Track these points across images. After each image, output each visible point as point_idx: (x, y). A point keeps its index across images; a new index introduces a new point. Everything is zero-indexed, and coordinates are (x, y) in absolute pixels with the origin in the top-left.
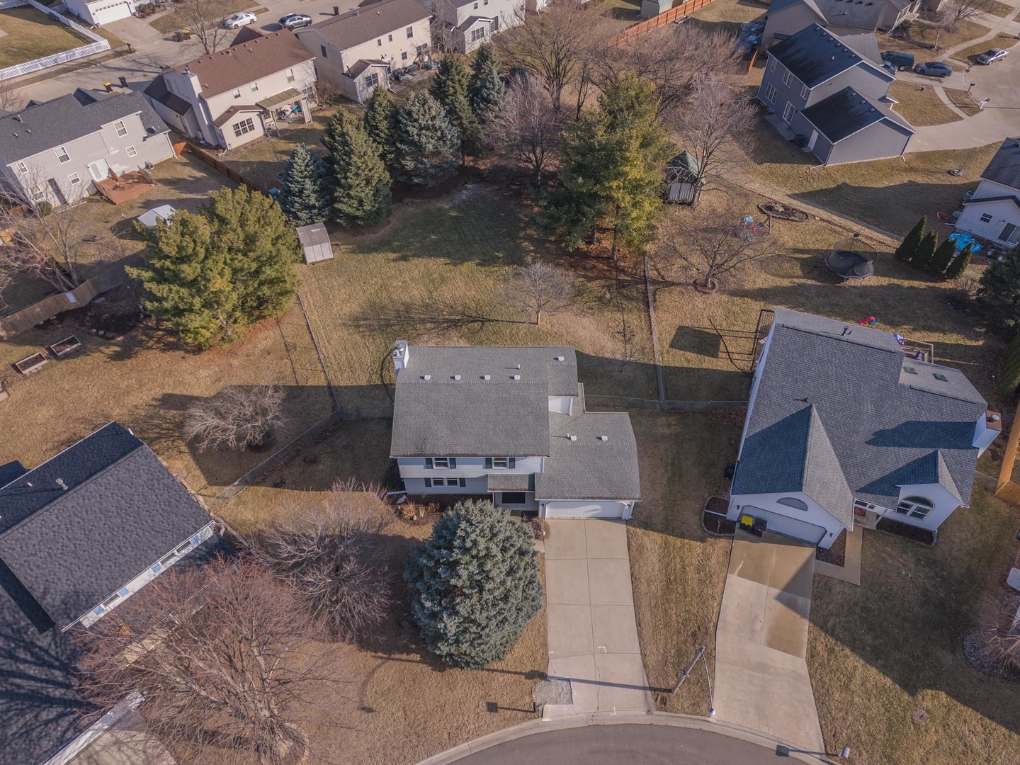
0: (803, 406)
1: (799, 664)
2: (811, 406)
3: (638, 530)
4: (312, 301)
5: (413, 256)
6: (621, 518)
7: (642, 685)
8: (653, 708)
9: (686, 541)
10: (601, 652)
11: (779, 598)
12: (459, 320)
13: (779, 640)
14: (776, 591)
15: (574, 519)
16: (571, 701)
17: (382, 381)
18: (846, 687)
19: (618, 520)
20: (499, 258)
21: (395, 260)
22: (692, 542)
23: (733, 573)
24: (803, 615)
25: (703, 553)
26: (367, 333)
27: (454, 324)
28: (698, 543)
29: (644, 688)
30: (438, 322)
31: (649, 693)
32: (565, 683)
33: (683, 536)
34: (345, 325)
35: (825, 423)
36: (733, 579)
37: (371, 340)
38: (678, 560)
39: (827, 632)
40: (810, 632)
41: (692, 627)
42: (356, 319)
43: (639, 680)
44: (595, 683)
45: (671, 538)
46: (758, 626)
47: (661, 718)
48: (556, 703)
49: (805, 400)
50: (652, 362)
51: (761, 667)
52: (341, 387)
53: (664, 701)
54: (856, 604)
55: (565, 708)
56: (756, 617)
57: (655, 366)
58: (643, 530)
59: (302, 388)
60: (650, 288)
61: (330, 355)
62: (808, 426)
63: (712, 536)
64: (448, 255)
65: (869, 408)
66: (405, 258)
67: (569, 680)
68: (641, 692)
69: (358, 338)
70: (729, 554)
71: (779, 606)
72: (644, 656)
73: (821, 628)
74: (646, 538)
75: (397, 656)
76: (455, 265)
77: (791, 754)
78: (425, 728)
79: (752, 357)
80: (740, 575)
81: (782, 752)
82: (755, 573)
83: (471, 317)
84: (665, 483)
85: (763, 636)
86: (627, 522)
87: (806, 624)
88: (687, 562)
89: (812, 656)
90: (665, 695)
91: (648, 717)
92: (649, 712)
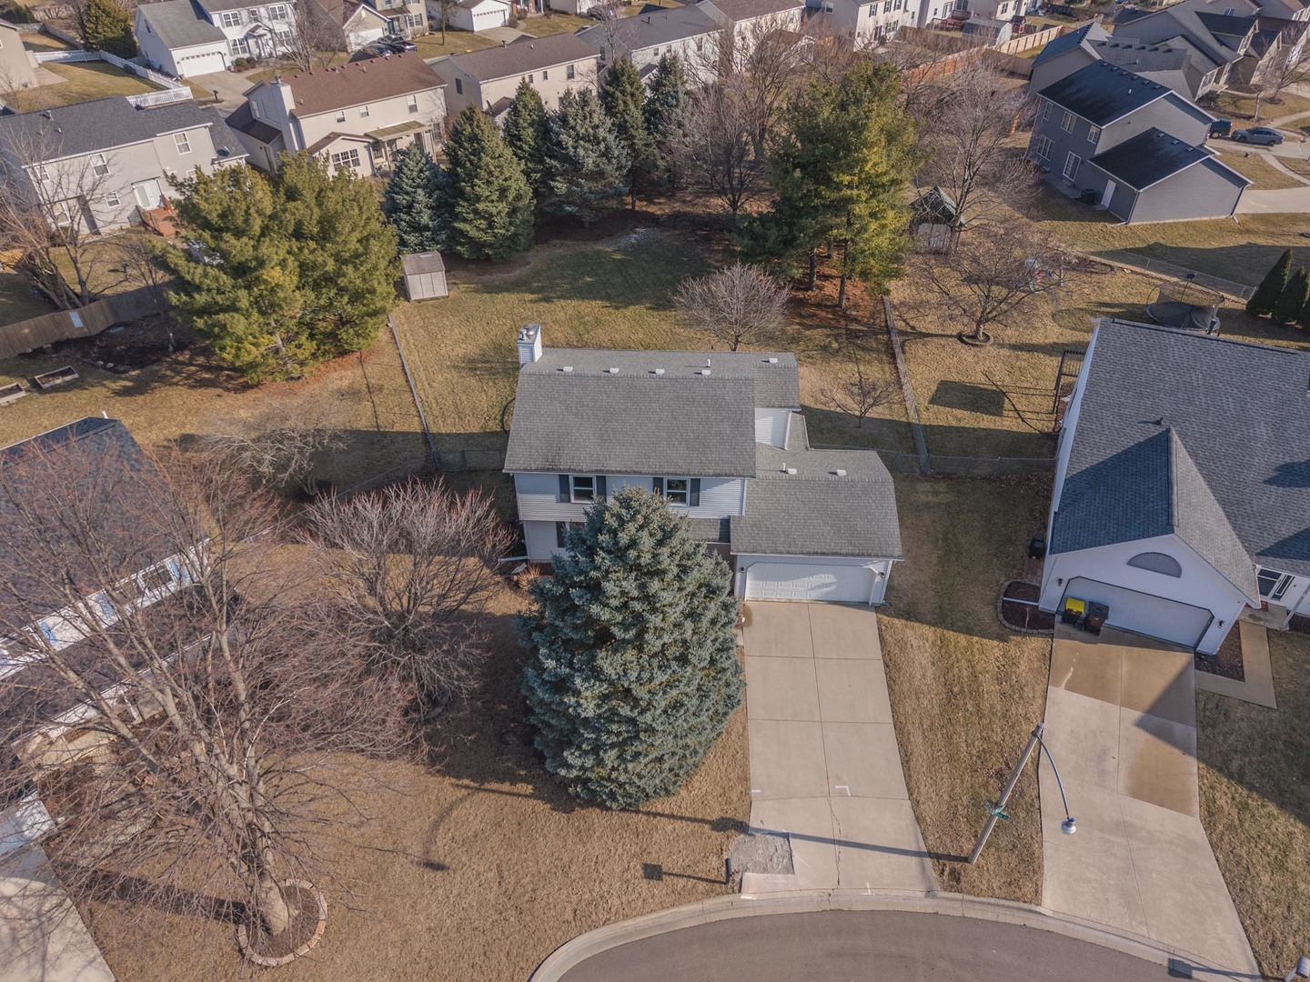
0: (1155, 431)
1: (1193, 826)
2: (1168, 430)
3: (896, 621)
4: (412, 341)
5: (559, 298)
6: (867, 603)
7: (914, 848)
8: (937, 887)
9: (975, 639)
10: (842, 793)
11: (1141, 724)
13: (1147, 787)
14: (1136, 714)
15: (790, 601)
16: (790, 868)
17: (503, 427)
18: (1280, 866)
19: (863, 605)
21: (531, 301)
22: (985, 641)
23: (1057, 684)
24: (1186, 751)
25: (1004, 656)
26: (487, 377)
28: (996, 643)
29: (919, 854)
31: (928, 861)
32: (779, 841)
33: (969, 631)
34: (455, 367)
35: (1193, 454)
36: (1058, 694)
37: (491, 384)
38: (964, 664)
39: (1230, 776)
40: (1201, 777)
41: (996, 763)
42: (473, 361)
43: (911, 840)
44: (833, 842)
45: (950, 634)
46: (1111, 765)
47: (950, 904)
48: (765, 870)
49: (1158, 423)
50: (904, 419)
51: (1124, 829)
52: (441, 434)
53: (956, 877)
54: (1274, 737)
55: (781, 879)
56: (1104, 751)
57: (909, 424)
58: (903, 621)
59: (384, 434)
60: (897, 339)
61: (430, 398)
63: (1017, 633)
64: (608, 298)
65: (1263, 431)
66: (547, 300)
67: (786, 836)
68: (915, 859)
69: (472, 381)
70: (1048, 658)
71: (1143, 735)
72: (916, 804)
73: (1220, 770)
74: (909, 632)
75: (494, 786)
76: (617, 308)
77: (1195, 974)
78: (532, 900)
79: (1054, 416)
80: (1070, 687)
81: (1178, 970)
82: (1095, 686)
84: (935, 561)
85: (1121, 781)
86: (878, 609)
87: (1192, 765)
88: (978, 668)
89: (1211, 814)
90: (957, 865)
91: (929, 902)
92: (929, 893)
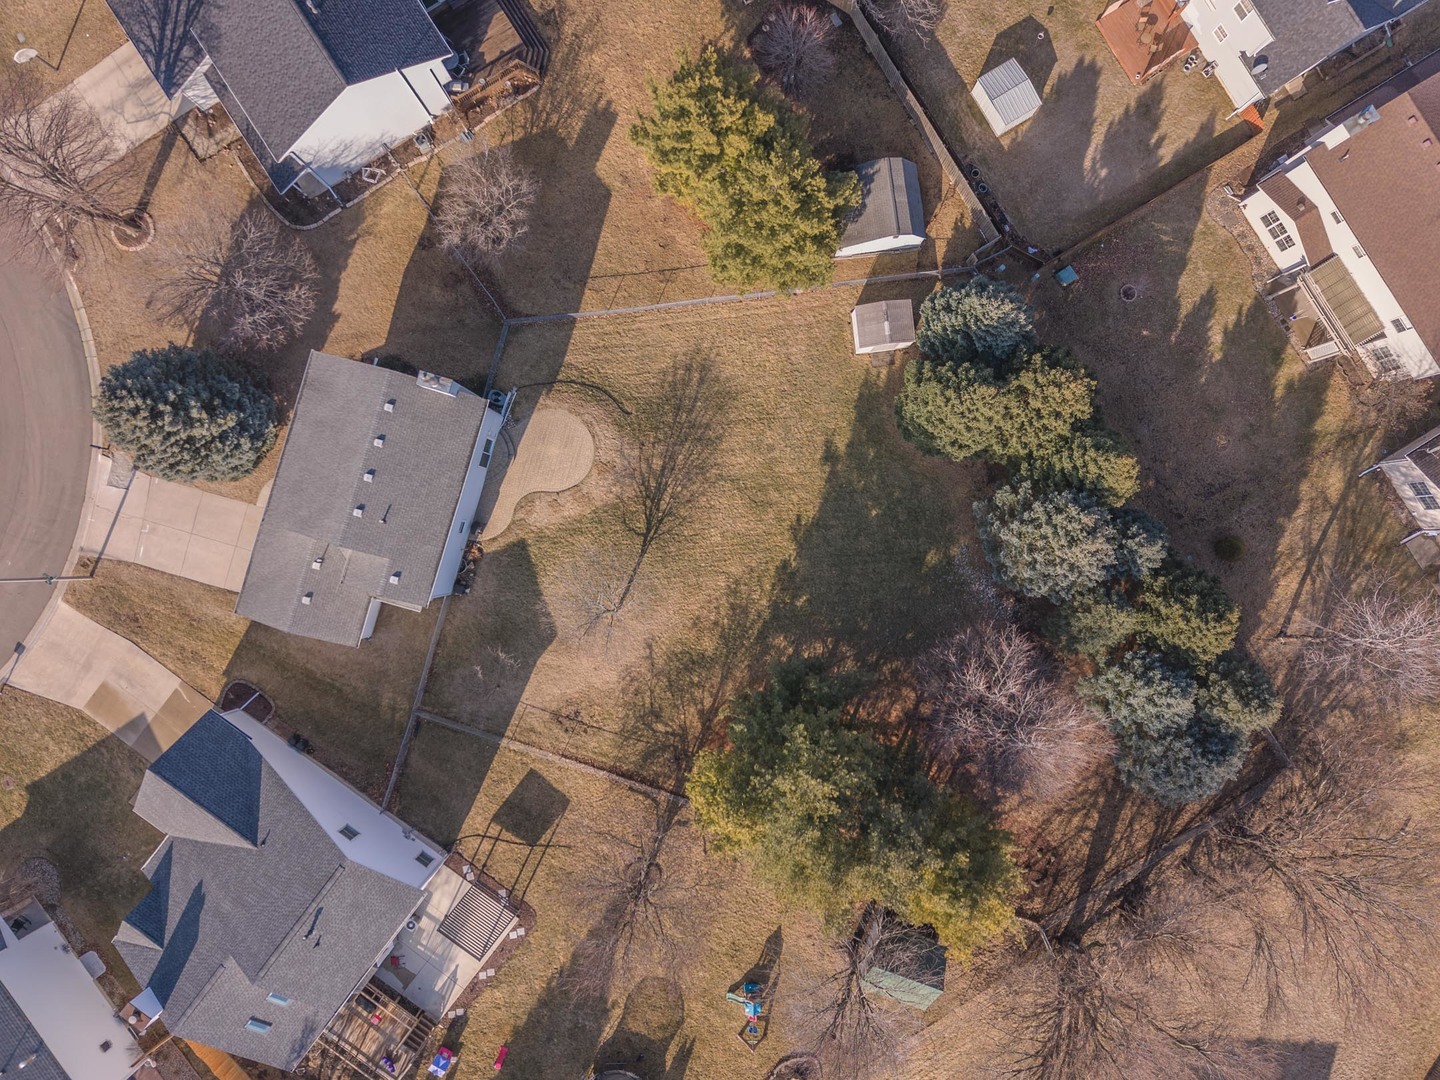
0: (261, 836)
1: (79, 702)
2: (255, 845)
5: (833, 473)
7: (106, 552)
8: (82, 554)
9: (230, 656)
10: (143, 527)
11: (142, 716)
12: (658, 504)
13: (104, 696)
14: (150, 718)
16: (110, 484)
17: (560, 381)
18: (49, 732)
20: (795, 597)
21: (829, 444)
22: (227, 662)
23: (181, 685)
24: (119, 731)
25: (212, 666)
26: (670, 379)
27: (652, 497)
28: (224, 668)
29: (102, 553)
30: (662, 474)
31: (96, 556)
32: (126, 484)
33: (237, 654)
34: (698, 351)
35: (236, 850)
36: (174, 683)
37: (653, 381)
38: (211, 638)
39: (99, 743)
40: (103, 728)
41: (144, 621)
42: (705, 369)
43: (112, 552)
44: (118, 512)
45: (237, 641)
46: (124, 684)
47: (74, 557)
48: (112, 471)
49: (263, 843)
50: (509, 733)
51: (87, 667)
52: (572, 329)
53: (85, 565)
54: (114, 787)
55: (106, 477)
56: (132, 685)
57: (502, 735)
59: (583, 282)
60: (663, 796)
61: (638, 325)
62: (228, 824)
63: (226, 684)
64: (818, 524)
67: (127, 489)
68: (100, 550)
69: (666, 363)
70: (201, 692)
71: (136, 713)
72: (128, 565)
73: (103, 741)
75: (192, 338)
76: (793, 529)
77: (16, 655)
78: (120, 351)
79: (480, 866)
80: (176, 691)
81: (20, 648)
82: (172, 706)
83: (660, 521)
84: (309, 666)
85: (113, 682)
87: (111, 729)
88: (207, 645)
89: (82, 718)
90: (91, 568)
91: (78, 548)
92: (82, 549)
